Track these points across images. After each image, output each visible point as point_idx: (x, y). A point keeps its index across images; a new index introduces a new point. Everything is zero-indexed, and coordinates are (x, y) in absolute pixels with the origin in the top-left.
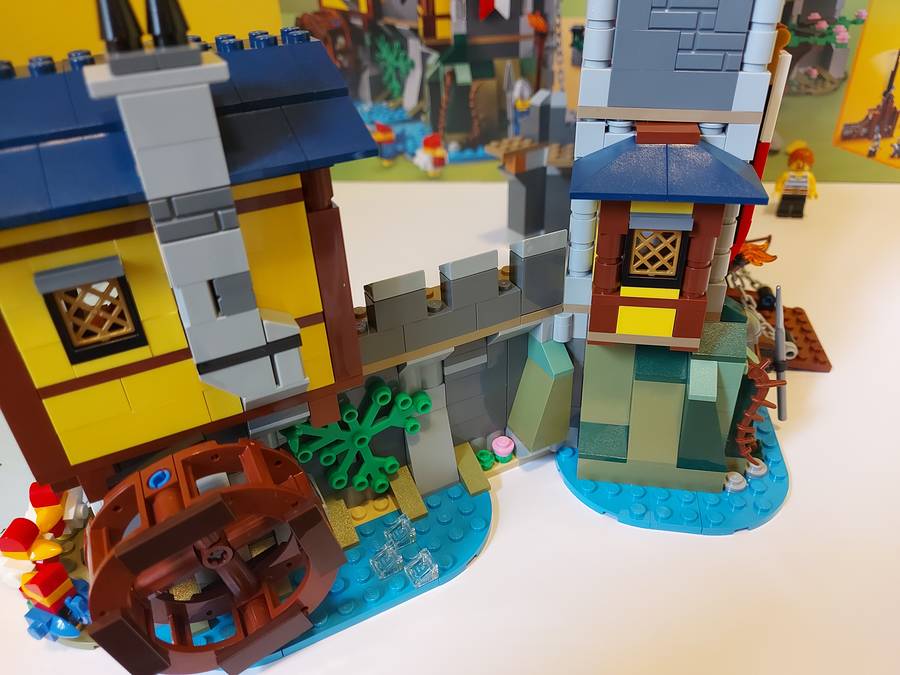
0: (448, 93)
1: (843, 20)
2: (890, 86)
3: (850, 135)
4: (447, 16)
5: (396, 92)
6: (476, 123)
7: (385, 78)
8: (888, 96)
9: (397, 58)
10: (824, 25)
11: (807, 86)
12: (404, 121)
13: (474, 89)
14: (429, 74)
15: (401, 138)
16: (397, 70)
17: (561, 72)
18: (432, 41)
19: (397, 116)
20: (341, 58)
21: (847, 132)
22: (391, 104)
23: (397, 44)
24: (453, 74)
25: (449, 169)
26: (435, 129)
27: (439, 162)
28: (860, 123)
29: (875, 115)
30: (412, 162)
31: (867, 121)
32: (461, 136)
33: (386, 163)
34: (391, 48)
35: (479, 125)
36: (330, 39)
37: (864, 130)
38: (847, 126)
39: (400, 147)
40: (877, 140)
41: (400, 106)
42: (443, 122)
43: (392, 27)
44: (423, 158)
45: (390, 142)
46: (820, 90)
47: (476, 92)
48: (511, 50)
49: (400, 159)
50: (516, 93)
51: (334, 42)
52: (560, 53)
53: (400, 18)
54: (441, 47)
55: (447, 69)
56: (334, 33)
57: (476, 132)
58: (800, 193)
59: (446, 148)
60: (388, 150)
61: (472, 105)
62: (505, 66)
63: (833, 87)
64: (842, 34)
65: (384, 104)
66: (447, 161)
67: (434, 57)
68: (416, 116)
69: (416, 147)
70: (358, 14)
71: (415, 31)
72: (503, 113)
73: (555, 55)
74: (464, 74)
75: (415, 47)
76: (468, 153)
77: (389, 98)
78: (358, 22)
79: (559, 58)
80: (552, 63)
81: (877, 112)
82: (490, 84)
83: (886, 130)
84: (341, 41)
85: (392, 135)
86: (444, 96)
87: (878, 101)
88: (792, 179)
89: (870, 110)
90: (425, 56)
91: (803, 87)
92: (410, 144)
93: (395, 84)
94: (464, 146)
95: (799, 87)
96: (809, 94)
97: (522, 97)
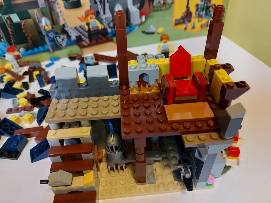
0: (11, 28)
2: (188, 4)
3: (178, 23)
6: (29, 38)
8: (188, 7)
11: (160, 7)
13: (23, 24)
17: (61, 12)
21: (177, 22)
24: (10, 19)
26: (10, 44)
27: (18, 57)
28: (180, 19)
29: (185, 15)
30: (4, 59)
31: (182, 18)
32: (24, 45)
35: (31, 39)
37: (182, 21)
38: (176, 20)
40: (187, 24)
42: (13, 40)
44: (9, 57)
46: (165, 8)
48: (35, 4)
50: (43, 23)
52: (58, 4)
55: (6, 16)
57: (30, 42)
58: (167, 51)
59: (19, 51)
61: (24, 31)
62: (34, 12)
63: (169, 6)
66: (21, 56)
69: (4, 53)
72: (40, 33)
73: (56, 4)
74: (15, 18)
76: (30, 51)
79: (59, 6)
80: (56, 9)
81: (185, 14)
82: (30, 21)
83: (188, 20)
86: (9, 29)
87: (185, 10)
88: (163, 47)
89: (183, 13)
91: (159, 8)
94: (27, 49)
95: (157, 8)
96: (161, 10)
97: (47, 25)
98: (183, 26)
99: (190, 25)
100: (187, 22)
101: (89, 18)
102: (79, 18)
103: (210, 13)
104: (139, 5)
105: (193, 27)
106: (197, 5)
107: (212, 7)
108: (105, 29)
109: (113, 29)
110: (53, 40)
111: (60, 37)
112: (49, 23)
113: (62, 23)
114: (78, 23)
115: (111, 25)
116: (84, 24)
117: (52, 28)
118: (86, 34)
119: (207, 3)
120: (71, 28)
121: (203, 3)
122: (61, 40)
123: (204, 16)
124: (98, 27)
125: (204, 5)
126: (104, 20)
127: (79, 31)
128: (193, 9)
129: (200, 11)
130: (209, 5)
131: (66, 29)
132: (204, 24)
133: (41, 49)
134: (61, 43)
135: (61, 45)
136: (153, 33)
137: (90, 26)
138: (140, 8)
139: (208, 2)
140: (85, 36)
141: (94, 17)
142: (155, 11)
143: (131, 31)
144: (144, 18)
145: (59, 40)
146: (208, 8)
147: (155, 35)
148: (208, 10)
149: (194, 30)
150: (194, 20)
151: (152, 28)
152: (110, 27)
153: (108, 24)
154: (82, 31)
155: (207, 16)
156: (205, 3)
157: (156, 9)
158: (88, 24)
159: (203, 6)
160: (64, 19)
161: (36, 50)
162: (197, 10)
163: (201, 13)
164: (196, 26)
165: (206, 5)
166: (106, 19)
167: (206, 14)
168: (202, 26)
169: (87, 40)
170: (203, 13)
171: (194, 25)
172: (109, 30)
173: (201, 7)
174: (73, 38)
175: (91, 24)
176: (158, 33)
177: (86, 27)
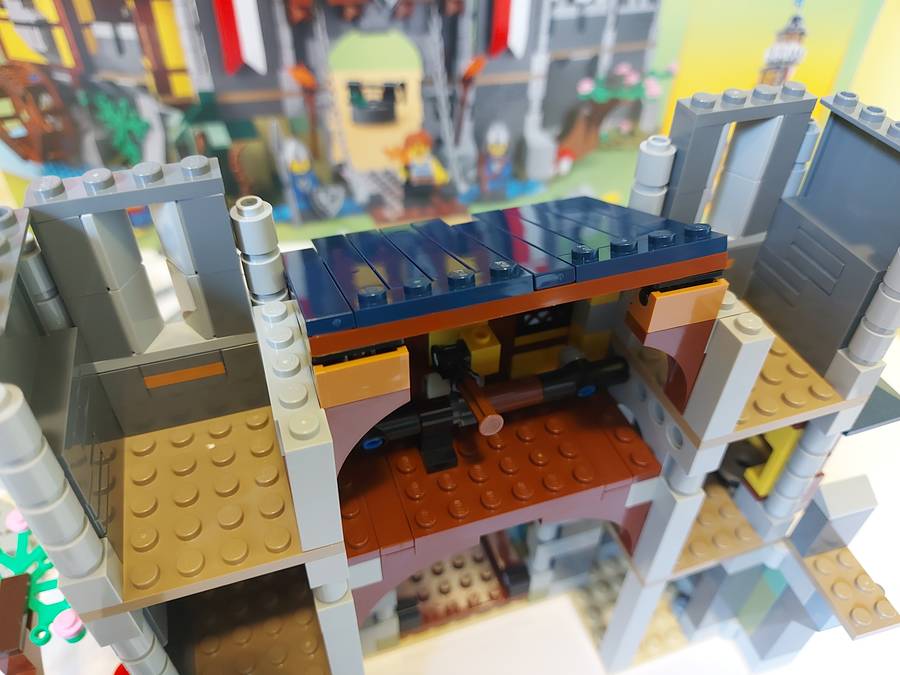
1: (652, 73)
4: (183, 71)
5: (134, 157)
6: (245, 188)
7: (116, 142)
9: (127, 118)
10: (633, 79)
11: (618, 142)
13: (235, 151)
14: (174, 136)
16: (130, 133)
17: (340, 132)
18: (169, 100)
20: (50, 120)
23: (123, 104)
24: (204, 136)
34: (116, 109)
36: (30, 97)
43: (112, 84)
47: (239, 156)
48: (275, 108)
50: (289, 155)
51: (37, 102)
52: (336, 114)
53: (121, 72)
54: (183, 106)
55: (193, 131)
56: (36, 91)
61: (236, 169)
62: (269, 126)
64: (653, 88)
67: (176, 118)
70: (62, 68)
71: (144, 88)
72: (275, 177)
73: (331, 114)
74: (218, 135)
75: (149, 107)
77: (127, 164)
78: (64, 78)
79: (336, 117)
80: (329, 123)
82: (253, 147)
84: (46, 101)
90: (163, 117)
91: (613, 145)
93: (130, 149)
95: (609, 145)
96: (619, 149)
97: (297, 157)
101: (412, 152)
102: (386, 151)
104: (556, 130)
108: (451, 185)
110: (306, 197)
111: (326, 192)
112: (304, 155)
113: (337, 158)
114: (382, 163)
115: (472, 174)
117: (311, 168)
118: (399, 192)
120: (361, 175)
122: (330, 200)
124: (431, 178)
126: (454, 162)
127: (381, 184)
131: (348, 174)
134: (327, 209)
135: (325, 212)
137: (414, 175)
138: (561, 138)
140: (395, 198)
141: (427, 150)
142: (600, 149)
143: (523, 194)
144: (566, 165)
145: (324, 198)
152: (467, 180)
153: (464, 173)
154: (390, 184)
157: (604, 145)
158: (407, 168)
160: (345, 151)
166: (461, 159)
169: (398, 206)
172: (463, 188)
174: (361, 197)
175: (415, 169)
177: (402, 176)
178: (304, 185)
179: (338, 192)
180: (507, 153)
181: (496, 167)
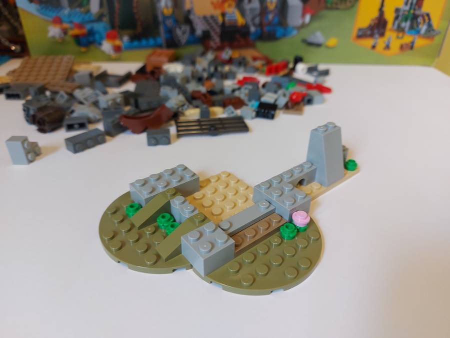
0: (119, 3)
2: (382, 5)
5: (85, 2)
6: (139, 24)
8: (381, 10)
11: (336, 4)
12: (92, 21)
15: (91, 33)
19: (87, 17)
21: (361, 33)
22: (82, 10)
25: (125, 54)
26: (113, 26)
27: (117, 49)
28: (367, 28)
29: (375, 24)
31: (370, 28)
32: (130, 32)
33: (83, 49)
35: (141, 25)
37: (369, 33)
38: (360, 30)
39: (91, 39)
40: (376, 39)
41: (88, 11)
42: (117, 21)
44: (107, 46)
45: (84, 35)
46: (343, 6)
47: (137, 2)
49: (92, 47)
50: (163, 4)
57: (139, 29)
59: (121, 39)
60: (84, 41)
61: (135, 11)
63: (352, 4)
65: (78, 10)
66: (123, 48)
68: (100, 18)
69: (102, 39)
72: (155, 17)
76: (136, 43)
77: (80, 6)
81: (376, 22)
85: (85, 31)
86: (117, 5)
87: (375, 14)
89: (373, 20)
91: (334, 5)
92: (97, 37)
94: (134, 38)
95: (332, 5)
96: (337, 9)
97: (167, 6)
98: (369, 42)
99: (381, 42)
100: (377, 36)
101: (226, 5)
102: (212, 3)
103: (418, 26)
105: (387, 47)
106: (397, 10)
107: (423, 16)
108: (246, 27)
109: (259, 29)
110: (170, 31)
111: (180, 28)
112: (170, 4)
113: (187, 6)
114: (210, 11)
115: (257, 20)
116: (217, 13)
117: (173, 12)
118: (218, 30)
119: (415, 10)
120: (199, 18)
121: (407, 8)
122: (182, 33)
123: (407, 29)
124: (236, 21)
125: (409, 11)
126: (248, 13)
127: (209, 24)
128: (389, 16)
129: (402, 21)
130: (418, 12)
131: (192, 17)
132: (407, 44)
133: (151, 42)
134: (180, 38)
135: (179, 41)
136: (318, 45)
137: (227, 19)
139: (417, 7)
140: (216, 33)
141: (234, 4)
142: (327, 8)
143: (284, 35)
144: (308, 18)
145: (179, 32)
146: (415, 17)
147: (322, 49)
148: (415, 22)
149: (387, 52)
150: (390, 34)
151: (319, 37)
152: (254, 25)
153: (253, 19)
154: (213, 24)
155: (413, 32)
156: (410, 8)
157: (329, 5)
158: (223, 15)
159: (406, 13)
160: (192, 3)
161: (144, 42)
162: (396, 18)
163: (403, 25)
164: (392, 46)
165: (412, 11)
166: (252, 10)
167: (412, 27)
168: (402, 47)
169: (217, 40)
170: (406, 25)
171: (389, 42)
172: (253, 29)
173: (403, 14)
174: (199, 32)
175: (227, 16)
176: (328, 47)
177: (220, 19)
178: (169, 23)
179: (187, 28)
180: (276, 7)
181: (270, 17)
